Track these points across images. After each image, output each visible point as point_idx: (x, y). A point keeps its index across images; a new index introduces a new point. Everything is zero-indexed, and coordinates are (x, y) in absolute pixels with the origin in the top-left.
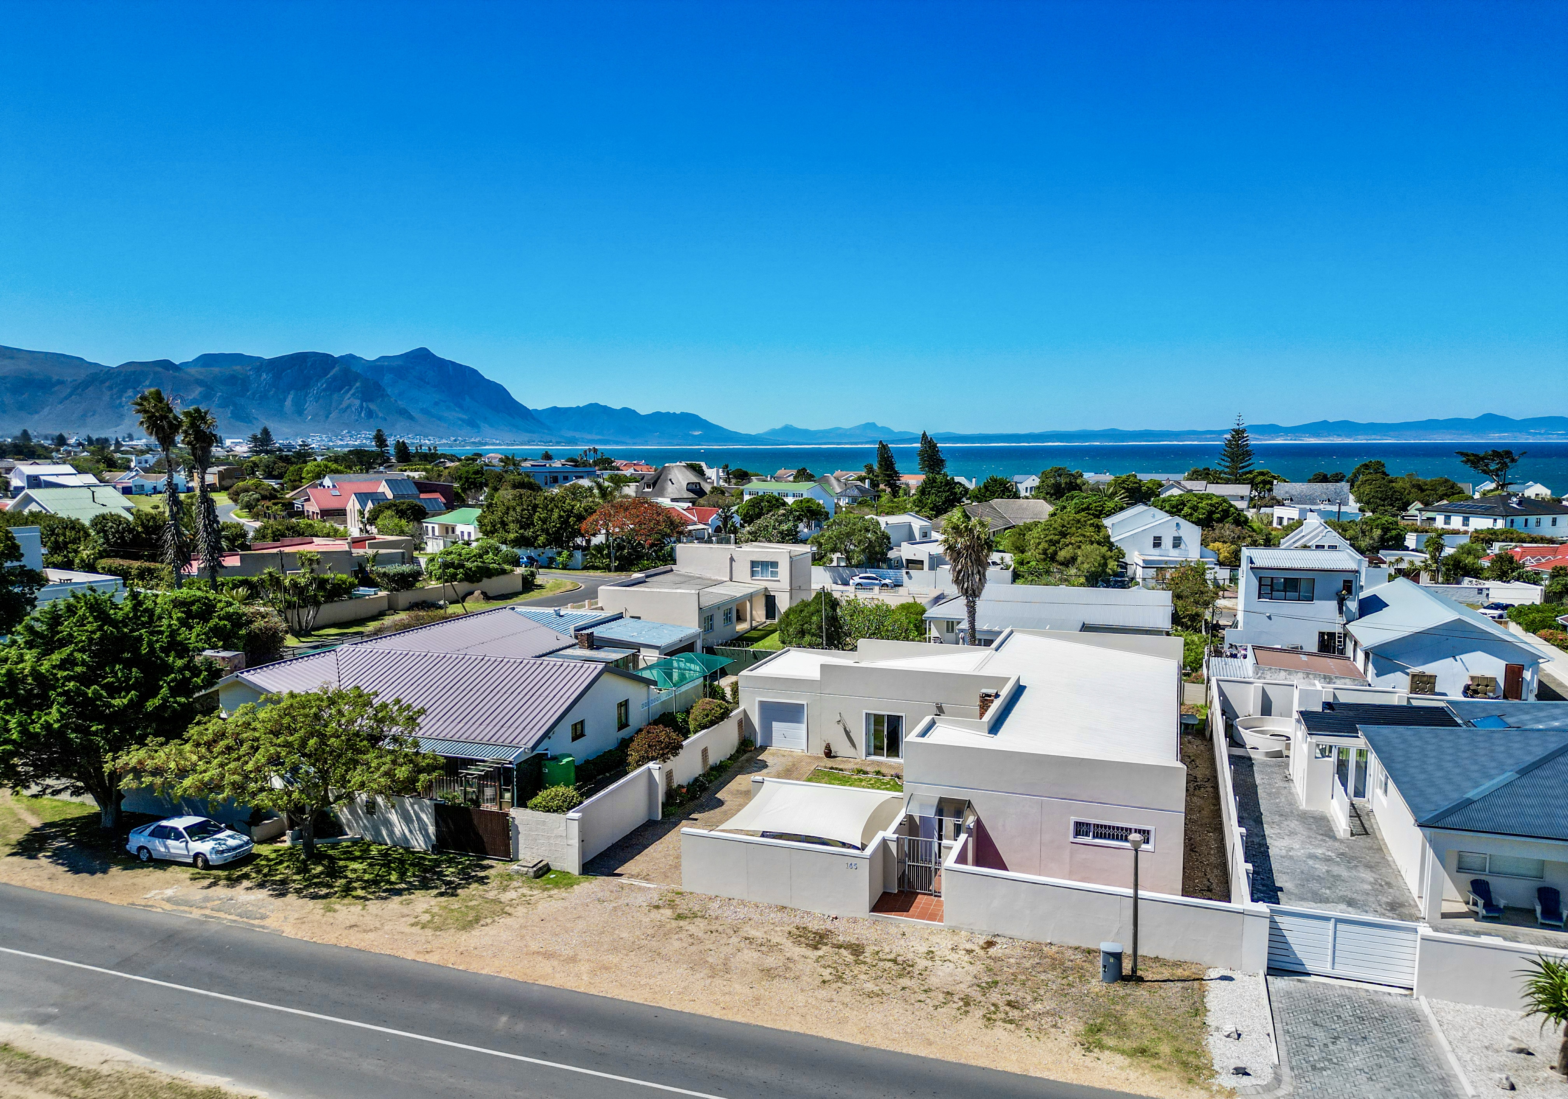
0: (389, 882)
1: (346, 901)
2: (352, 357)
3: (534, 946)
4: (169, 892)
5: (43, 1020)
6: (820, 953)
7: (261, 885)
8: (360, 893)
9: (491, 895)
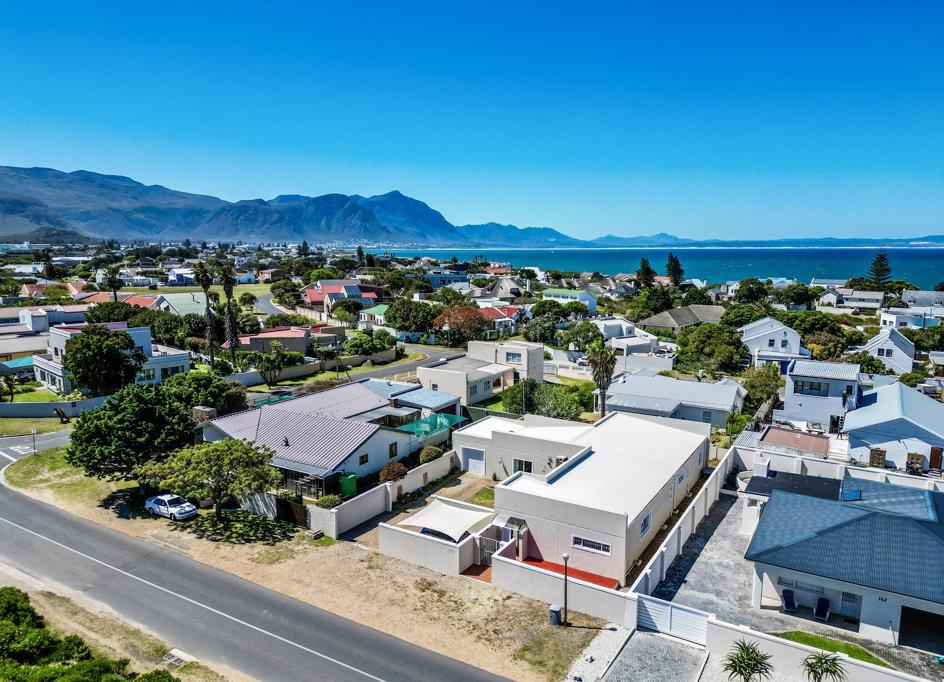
0: (249, 536)
1: (227, 543)
2: (357, 196)
3: (295, 577)
4: (155, 532)
5: (86, 590)
6: (423, 594)
7: (194, 532)
8: (234, 540)
9: (290, 547)
